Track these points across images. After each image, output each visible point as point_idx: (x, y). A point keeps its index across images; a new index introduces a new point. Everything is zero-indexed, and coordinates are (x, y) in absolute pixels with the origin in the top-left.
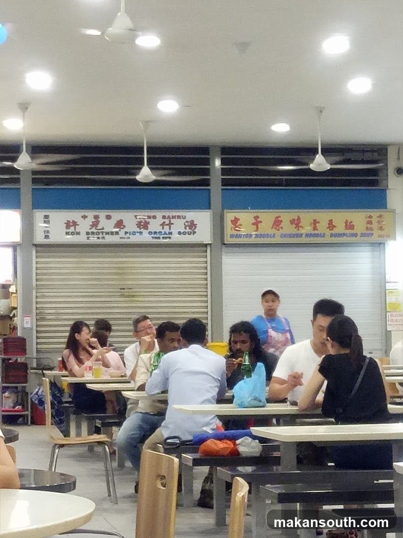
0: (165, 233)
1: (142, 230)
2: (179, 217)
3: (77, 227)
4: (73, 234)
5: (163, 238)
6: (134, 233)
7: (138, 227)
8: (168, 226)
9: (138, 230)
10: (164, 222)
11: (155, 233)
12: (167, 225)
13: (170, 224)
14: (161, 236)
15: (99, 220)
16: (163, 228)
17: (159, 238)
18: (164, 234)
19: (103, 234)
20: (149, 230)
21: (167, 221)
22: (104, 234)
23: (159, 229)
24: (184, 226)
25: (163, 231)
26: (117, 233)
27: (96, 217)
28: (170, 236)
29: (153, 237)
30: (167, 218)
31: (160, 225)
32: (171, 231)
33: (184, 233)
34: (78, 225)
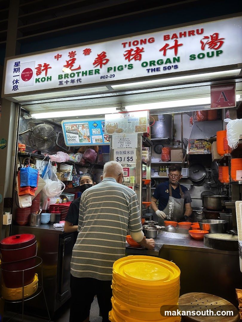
0: (168, 61)
1: (133, 62)
2: (191, 33)
3: (49, 70)
4: (43, 80)
5: (165, 68)
6: (121, 68)
7: (126, 58)
8: (173, 50)
9: (127, 62)
10: (167, 45)
11: (152, 63)
12: (171, 48)
13: (176, 47)
14: (162, 67)
15: (75, 57)
16: (165, 54)
17: (158, 70)
18: (166, 63)
19: (78, 76)
20: (142, 61)
21: (171, 43)
22: (81, 74)
23: (159, 56)
24: (201, 45)
25: (165, 59)
26: (97, 72)
27: (72, 54)
28: (176, 63)
29: (148, 70)
30: (172, 38)
31: (161, 50)
32: (178, 56)
33: (201, 56)
34: (50, 68)
